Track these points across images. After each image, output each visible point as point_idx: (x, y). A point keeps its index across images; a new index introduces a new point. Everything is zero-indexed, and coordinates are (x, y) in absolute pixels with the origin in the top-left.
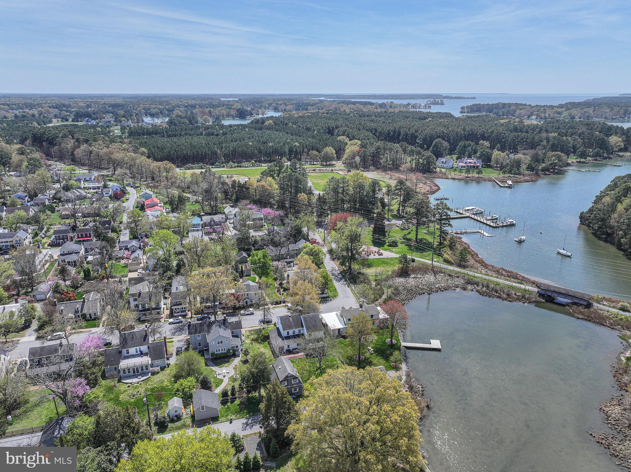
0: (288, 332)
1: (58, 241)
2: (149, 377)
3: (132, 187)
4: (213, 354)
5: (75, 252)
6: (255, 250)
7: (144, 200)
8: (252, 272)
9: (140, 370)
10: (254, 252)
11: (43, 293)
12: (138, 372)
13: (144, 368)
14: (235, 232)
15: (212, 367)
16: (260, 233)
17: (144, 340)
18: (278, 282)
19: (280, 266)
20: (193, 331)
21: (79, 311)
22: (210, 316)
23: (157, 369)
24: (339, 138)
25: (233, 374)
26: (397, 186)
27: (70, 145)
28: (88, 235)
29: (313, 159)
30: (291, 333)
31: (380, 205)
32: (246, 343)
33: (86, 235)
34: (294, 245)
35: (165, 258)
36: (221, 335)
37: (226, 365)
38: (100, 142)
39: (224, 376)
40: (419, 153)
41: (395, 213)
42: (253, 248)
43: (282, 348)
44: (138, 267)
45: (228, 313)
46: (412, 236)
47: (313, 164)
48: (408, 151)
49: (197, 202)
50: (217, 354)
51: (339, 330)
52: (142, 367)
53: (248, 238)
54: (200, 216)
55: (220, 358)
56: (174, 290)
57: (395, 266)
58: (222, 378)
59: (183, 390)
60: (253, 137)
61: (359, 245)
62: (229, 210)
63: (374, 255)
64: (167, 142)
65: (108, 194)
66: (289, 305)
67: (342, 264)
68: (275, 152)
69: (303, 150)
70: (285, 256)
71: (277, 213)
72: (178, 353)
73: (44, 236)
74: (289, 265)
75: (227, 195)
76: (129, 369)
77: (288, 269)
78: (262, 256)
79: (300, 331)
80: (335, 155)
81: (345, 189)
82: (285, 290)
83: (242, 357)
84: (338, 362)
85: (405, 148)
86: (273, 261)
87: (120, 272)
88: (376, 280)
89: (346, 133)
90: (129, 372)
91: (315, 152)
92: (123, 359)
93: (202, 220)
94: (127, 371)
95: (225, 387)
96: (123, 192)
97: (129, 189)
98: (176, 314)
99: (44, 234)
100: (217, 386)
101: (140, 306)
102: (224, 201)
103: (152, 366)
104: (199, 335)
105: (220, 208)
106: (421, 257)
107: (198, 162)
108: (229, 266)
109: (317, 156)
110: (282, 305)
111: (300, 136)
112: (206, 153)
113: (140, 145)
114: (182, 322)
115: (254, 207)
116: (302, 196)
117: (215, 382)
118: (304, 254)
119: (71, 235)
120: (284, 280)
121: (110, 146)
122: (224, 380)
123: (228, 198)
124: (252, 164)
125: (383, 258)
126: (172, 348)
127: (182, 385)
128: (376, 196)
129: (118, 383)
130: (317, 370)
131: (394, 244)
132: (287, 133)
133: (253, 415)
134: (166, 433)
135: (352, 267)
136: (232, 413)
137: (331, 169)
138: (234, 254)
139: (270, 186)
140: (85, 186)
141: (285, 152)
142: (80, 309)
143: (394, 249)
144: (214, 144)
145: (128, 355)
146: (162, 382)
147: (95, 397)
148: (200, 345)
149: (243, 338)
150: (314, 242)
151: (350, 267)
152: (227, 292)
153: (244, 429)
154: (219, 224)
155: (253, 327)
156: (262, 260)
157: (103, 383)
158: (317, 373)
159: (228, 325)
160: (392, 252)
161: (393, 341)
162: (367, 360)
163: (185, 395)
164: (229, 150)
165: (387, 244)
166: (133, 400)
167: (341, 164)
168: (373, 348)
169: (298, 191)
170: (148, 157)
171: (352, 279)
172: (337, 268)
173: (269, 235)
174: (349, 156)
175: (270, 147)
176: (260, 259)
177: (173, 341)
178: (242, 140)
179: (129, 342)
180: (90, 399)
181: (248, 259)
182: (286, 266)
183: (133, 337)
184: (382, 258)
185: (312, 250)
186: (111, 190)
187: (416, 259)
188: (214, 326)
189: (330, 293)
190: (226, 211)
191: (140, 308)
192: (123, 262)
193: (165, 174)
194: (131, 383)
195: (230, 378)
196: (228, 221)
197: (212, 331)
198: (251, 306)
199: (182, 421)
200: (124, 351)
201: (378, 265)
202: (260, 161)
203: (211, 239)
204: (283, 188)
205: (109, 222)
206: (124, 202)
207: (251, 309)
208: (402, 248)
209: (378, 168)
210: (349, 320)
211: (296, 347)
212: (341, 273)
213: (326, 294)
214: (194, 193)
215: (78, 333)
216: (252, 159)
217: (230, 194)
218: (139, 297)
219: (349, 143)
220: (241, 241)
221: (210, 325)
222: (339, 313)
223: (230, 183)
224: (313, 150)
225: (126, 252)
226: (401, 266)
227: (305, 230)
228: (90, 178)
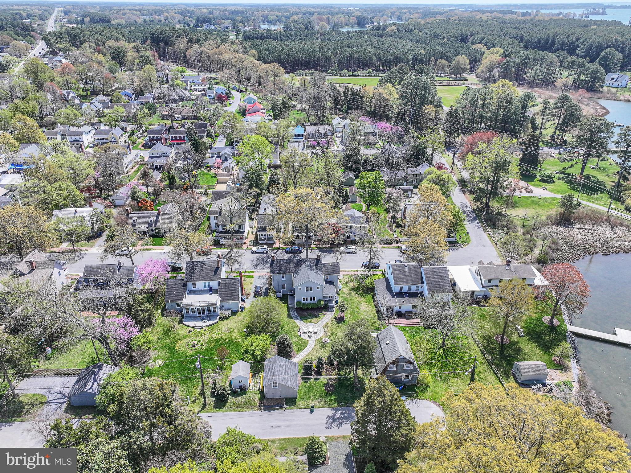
0: (401, 288)
1: (152, 142)
2: (217, 323)
3: (237, 91)
4: (299, 303)
5: (164, 155)
6: (365, 171)
7: (246, 104)
8: (358, 199)
9: (206, 311)
10: (363, 173)
11: (121, 198)
12: (204, 313)
13: (212, 310)
14: (341, 147)
15: (296, 321)
16: (373, 151)
17: (215, 274)
18: (391, 214)
19: (395, 195)
20: (276, 268)
21: (152, 224)
22: (301, 249)
23: (228, 313)
24: (474, 47)
25: (322, 335)
26: (557, 103)
27: (183, 45)
28: (182, 138)
29: (441, 70)
30: (405, 289)
31: (530, 126)
32: (342, 293)
33: (180, 137)
34: (415, 169)
35: (255, 171)
36: (311, 279)
37: (314, 320)
38: (211, 42)
39: (310, 337)
40: (581, 66)
41: (548, 139)
42: (362, 169)
43: (390, 309)
44: (228, 178)
45: (324, 248)
46: (576, 171)
47: (440, 77)
48: (567, 63)
49: (303, 110)
50: (304, 304)
51: (473, 293)
52: (209, 309)
53: (357, 155)
54: (304, 126)
55: (308, 309)
56: (261, 211)
57: (551, 209)
58: (308, 339)
59: (254, 351)
60: (372, 44)
61: (505, 177)
62: (337, 122)
63: (521, 192)
64: (279, 45)
65: (211, 96)
66: (404, 247)
67: (477, 199)
68: (396, 60)
69: (430, 58)
70: (401, 181)
71: (396, 128)
72: (257, 294)
73: (140, 136)
74: (406, 194)
75: (337, 105)
76: (193, 309)
77: (404, 199)
78: (373, 179)
79: (417, 288)
80: (469, 66)
81: (486, 102)
82: (399, 226)
83: (336, 312)
84: (471, 341)
85: (563, 59)
86: (386, 186)
87: (209, 182)
88: (524, 226)
89: (484, 41)
90: (193, 312)
91: (444, 62)
92: (188, 294)
93: (305, 131)
94: (190, 310)
95: (310, 353)
96: (228, 96)
97: (234, 93)
98: (261, 242)
99: (140, 134)
100: (299, 350)
101: (220, 227)
102: (333, 111)
103: (222, 308)
104: (283, 276)
105: (327, 118)
106: (589, 201)
107: (310, 69)
108: (331, 189)
109: (445, 66)
110: (394, 245)
111: (426, 44)
112: (318, 58)
113: (251, 48)
114: (267, 252)
115: (368, 119)
116: (429, 109)
117: (297, 343)
118: (427, 182)
119: (166, 136)
120: (399, 212)
121: (220, 46)
122: (310, 342)
123: (338, 108)
124: (369, 73)
125: (534, 197)
126: (250, 287)
127: (252, 345)
128: (526, 114)
129: (179, 324)
130: (439, 349)
131: (548, 180)
132: (412, 41)
133: (343, 406)
134: (224, 409)
135: (490, 204)
136: (315, 396)
137: (462, 82)
138: (338, 174)
139: (389, 95)
140: (191, 88)
141: (408, 60)
142: (154, 222)
143: (548, 186)
144: (329, 49)
145: (194, 289)
146: (231, 331)
147: (145, 342)
148: (284, 288)
149: (340, 285)
150: (440, 168)
151: (487, 205)
152: (324, 221)
153: (329, 427)
154: (325, 136)
155: (354, 271)
156: (373, 184)
157: (162, 321)
158: (438, 353)
159: (321, 266)
160: (545, 189)
161: (554, 321)
162: (514, 345)
163: (255, 360)
164: (344, 56)
165: (539, 178)
166: (191, 352)
167: (474, 77)
168: (523, 327)
169: (423, 101)
170: (258, 60)
171: (491, 220)
172: (468, 205)
173: (383, 153)
174: (487, 67)
175: (391, 53)
176: (370, 183)
177: (252, 277)
178: (359, 46)
179: (197, 274)
180: (139, 343)
181: (355, 182)
182: (403, 196)
183: (201, 268)
184: (531, 197)
185: (438, 177)
186: (215, 92)
187: (582, 202)
188: (304, 266)
189: (459, 237)
190: (335, 122)
191: (220, 229)
192: (213, 171)
193: (272, 79)
194: (193, 327)
195: (318, 340)
196: (335, 134)
197: (300, 273)
198: (354, 242)
199: (246, 396)
200: (190, 284)
201: (526, 206)
202: (378, 71)
203: (313, 153)
204: (406, 97)
205: (205, 126)
206: (226, 106)
207: (353, 247)
208: (560, 186)
209: (523, 84)
210: (490, 281)
211: (410, 309)
212: (474, 211)
213: (453, 237)
214: (301, 101)
215: (149, 250)
216: (369, 68)
217: (341, 103)
218: (220, 215)
219: (487, 52)
220: (349, 159)
221: (299, 263)
222: (474, 269)
223: (341, 90)
224: (441, 58)
225: (218, 160)
226: (561, 210)
227: (429, 151)
228: (198, 80)
